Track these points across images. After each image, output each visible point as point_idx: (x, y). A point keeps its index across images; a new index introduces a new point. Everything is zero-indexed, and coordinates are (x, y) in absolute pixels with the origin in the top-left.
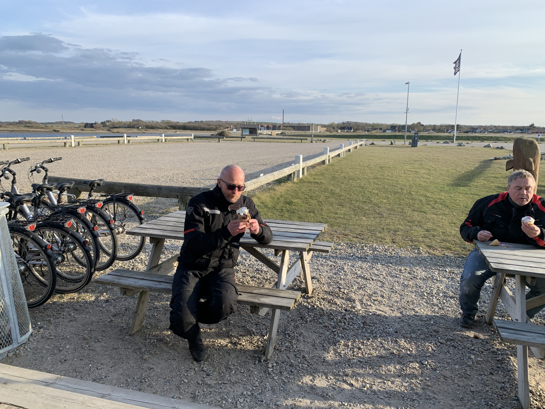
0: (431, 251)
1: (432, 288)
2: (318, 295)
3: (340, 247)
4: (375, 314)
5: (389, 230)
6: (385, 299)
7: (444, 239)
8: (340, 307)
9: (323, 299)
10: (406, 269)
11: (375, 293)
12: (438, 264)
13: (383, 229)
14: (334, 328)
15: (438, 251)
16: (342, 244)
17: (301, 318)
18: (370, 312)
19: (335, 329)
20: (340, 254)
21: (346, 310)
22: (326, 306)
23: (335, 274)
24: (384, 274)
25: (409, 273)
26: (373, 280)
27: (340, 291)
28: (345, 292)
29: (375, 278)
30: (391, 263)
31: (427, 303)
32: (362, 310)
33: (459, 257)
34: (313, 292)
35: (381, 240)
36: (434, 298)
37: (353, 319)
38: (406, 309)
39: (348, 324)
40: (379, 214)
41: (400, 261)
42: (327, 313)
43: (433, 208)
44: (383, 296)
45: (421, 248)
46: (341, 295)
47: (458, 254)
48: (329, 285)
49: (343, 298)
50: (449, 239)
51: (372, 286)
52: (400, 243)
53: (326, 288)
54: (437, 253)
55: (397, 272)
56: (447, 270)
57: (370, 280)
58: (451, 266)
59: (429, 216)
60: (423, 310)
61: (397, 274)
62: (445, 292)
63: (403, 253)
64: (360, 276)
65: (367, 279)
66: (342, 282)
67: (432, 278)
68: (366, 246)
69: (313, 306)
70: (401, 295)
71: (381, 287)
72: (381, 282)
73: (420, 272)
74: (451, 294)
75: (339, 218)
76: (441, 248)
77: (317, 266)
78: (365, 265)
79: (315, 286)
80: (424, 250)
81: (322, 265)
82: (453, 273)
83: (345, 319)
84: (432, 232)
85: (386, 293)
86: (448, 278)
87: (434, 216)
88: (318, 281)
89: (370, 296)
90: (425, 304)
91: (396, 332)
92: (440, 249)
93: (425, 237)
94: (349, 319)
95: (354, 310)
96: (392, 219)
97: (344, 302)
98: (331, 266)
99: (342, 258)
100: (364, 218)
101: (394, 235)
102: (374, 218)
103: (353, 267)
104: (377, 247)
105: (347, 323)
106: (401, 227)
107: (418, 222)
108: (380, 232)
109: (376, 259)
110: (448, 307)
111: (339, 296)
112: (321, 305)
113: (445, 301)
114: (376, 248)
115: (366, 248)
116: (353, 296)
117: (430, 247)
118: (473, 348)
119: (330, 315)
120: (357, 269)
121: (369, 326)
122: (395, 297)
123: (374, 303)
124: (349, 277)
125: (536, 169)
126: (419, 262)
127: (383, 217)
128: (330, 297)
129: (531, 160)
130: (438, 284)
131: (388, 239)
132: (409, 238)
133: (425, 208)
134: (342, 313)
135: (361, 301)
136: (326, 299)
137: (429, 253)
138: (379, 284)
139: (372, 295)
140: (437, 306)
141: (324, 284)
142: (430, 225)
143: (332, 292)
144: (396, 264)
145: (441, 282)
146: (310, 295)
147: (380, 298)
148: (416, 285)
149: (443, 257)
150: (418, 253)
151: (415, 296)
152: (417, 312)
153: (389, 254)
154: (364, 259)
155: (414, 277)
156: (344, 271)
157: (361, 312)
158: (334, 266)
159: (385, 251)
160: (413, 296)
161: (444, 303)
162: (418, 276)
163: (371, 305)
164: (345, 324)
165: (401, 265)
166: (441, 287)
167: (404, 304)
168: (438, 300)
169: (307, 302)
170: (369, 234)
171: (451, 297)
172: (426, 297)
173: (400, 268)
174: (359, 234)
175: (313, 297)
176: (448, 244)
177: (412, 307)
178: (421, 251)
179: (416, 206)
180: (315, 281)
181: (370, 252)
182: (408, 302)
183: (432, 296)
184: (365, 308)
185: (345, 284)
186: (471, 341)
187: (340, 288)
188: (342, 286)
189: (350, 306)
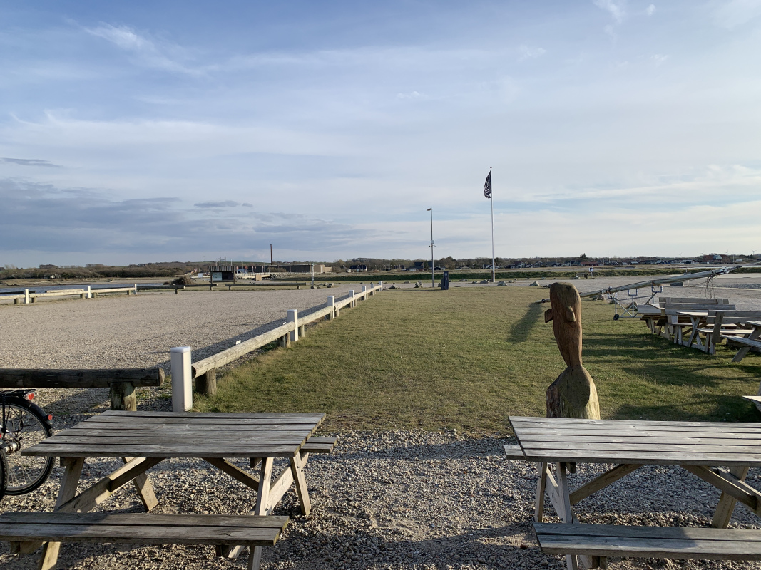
0: (468, 433)
1: (469, 486)
2: (319, 515)
3: (350, 439)
4: (395, 532)
5: (414, 408)
6: (408, 509)
7: (484, 414)
8: (349, 529)
9: (326, 520)
10: (436, 462)
11: (396, 501)
12: (477, 450)
13: (407, 407)
14: (340, 561)
15: (476, 433)
16: (353, 435)
17: (295, 552)
18: (390, 530)
19: (342, 563)
20: (350, 449)
21: (357, 532)
22: (328, 530)
23: (343, 480)
24: (409, 473)
25: (440, 467)
26: (393, 483)
27: (349, 505)
28: (356, 505)
29: (396, 480)
30: (417, 456)
31: (463, 507)
32: (379, 528)
33: (502, 438)
34: (311, 511)
35: (405, 424)
36: (472, 499)
37: (366, 544)
38: (436, 519)
39: (360, 552)
40: (400, 385)
41: (429, 451)
42: (331, 539)
43: (469, 372)
44: (406, 505)
45: (455, 430)
46: (350, 510)
47: (501, 434)
48: (335, 497)
49: (352, 515)
50: (490, 413)
51: (392, 491)
52: (429, 426)
53: (330, 502)
54: (475, 435)
55: (425, 467)
56: (488, 457)
57: (389, 483)
58: (493, 452)
59: (464, 384)
60: (458, 519)
61: (425, 470)
62: (485, 490)
63: (433, 441)
64: (377, 480)
65: (386, 482)
66: (352, 491)
67: (470, 471)
68: (385, 434)
69: (312, 532)
70: (431, 500)
71: (404, 492)
72: (404, 484)
73: (455, 465)
74: (493, 491)
75: (349, 395)
76: (479, 427)
77: (318, 471)
78: (383, 463)
79: (315, 502)
80: (459, 432)
81: (325, 469)
82: (496, 461)
83: (356, 545)
84: (468, 407)
85: (411, 500)
86: (489, 469)
87: (470, 383)
88: (319, 493)
89: (390, 507)
90: (461, 509)
91: (424, 555)
92: (478, 430)
93: (460, 413)
94: (361, 544)
95: (368, 531)
96: (418, 392)
97: (355, 519)
98: (337, 469)
99: (353, 456)
100: (382, 393)
101: (421, 414)
102: (395, 392)
103: (368, 466)
104: (399, 434)
105: (358, 551)
106: (429, 403)
107: (451, 393)
108: (403, 412)
109: (398, 453)
110: (489, 509)
111: (348, 512)
112: (322, 529)
113: (485, 502)
114: (397, 435)
115: (385, 438)
116: (367, 509)
117: (466, 427)
118: (519, 563)
119: (335, 542)
120: (372, 469)
121: (388, 550)
122: (422, 504)
123: (395, 517)
124: (362, 482)
125: (578, 319)
126: (453, 450)
127: (406, 390)
128: (335, 516)
129: (572, 309)
130: (478, 479)
131: (413, 421)
132: (440, 417)
133: (460, 374)
134: (351, 537)
135: (377, 515)
136: (330, 519)
137: (465, 437)
138: (402, 488)
139: (392, 505)
140: (476, 509)
141: (327, 497)
142: (465, 397)
143: (338, 508)
144: (424, 456)
145: (481, 475)
146: (307, 516)
147: (403, 508)
148: (450, 483)
149: (483, 440)
150: (451, 437)
151: (448, 499)
152: (450, 522)
153: (414, 443)
154: (381, 454)
155: (447, 473)
156: (355, 474)
157: (377, 531)
158: (342, 468)
159: (410, 439)
160: (446, 500)
161: (485, 505)
162: (451, 470)
163: (390, 520)
164: (356, 552)
165: (430, 457)
166: (481, 483)
167: (433, 512)
168: (476, 501)
169: (304, 527)
170: (389, 416)
171: (494, 496)
172: (462, 500)
173: (428, 461)
174: (376, 417)
175: (310, 519)
176: (488, 421)
177: (443, 515)
178: (456, 434)
179: (448, 371)
180: (314, 495)
181: (390, 442)
182: (439, 509)
183: (469, 496)
184: (383, 526)
185: (357, 493)
186: (518, 553)
187: (349, 500)
188: (351, 496)
189: (363, 524)
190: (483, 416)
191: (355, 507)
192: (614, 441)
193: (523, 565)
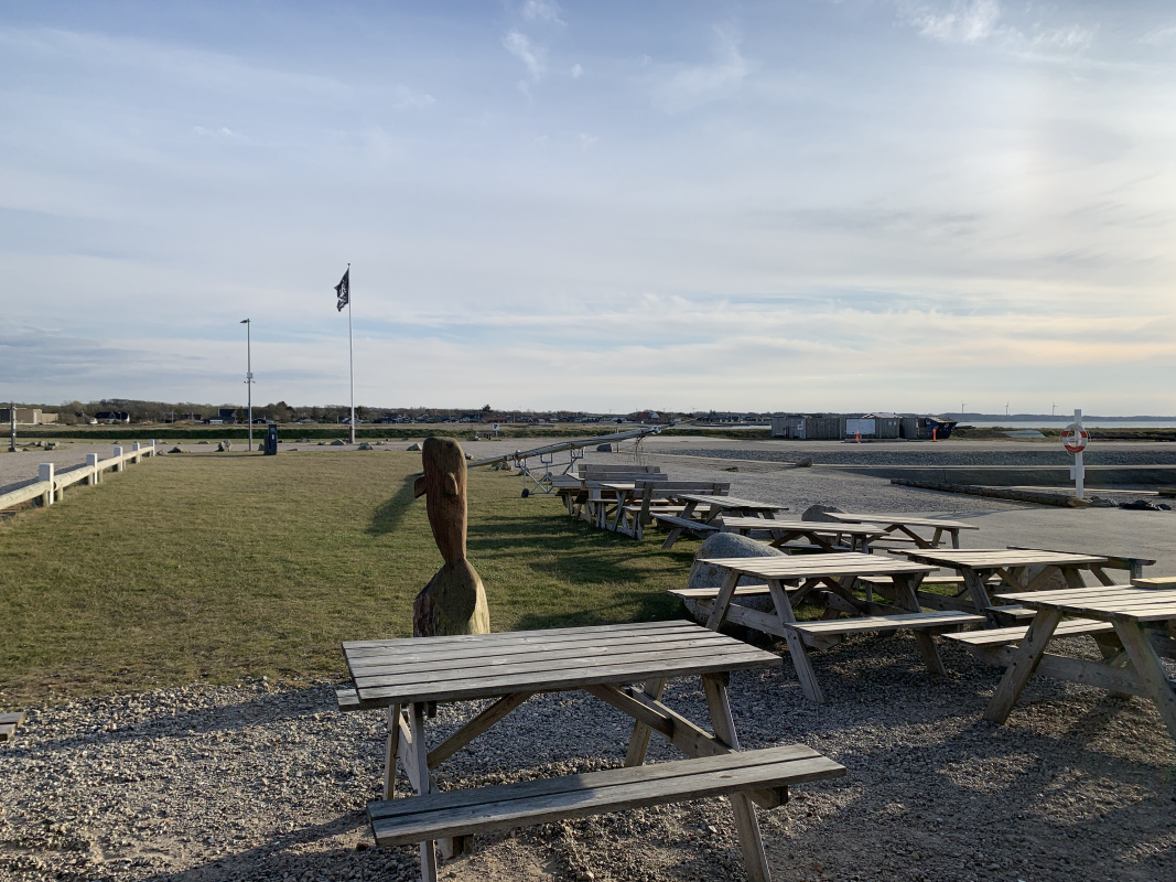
0: (288, 681)
1: (280, 765)
3: (63, 714)
4: (137, 864)
5: (196, 649)
6: (167, 820)
7: (317, 647)
10: (227, 734)
11: (144, 811)
12: (300, 706)
13: (182, 649)
15: (301, 678)
16: (71, 706)
18: (127, 862)
20: (62, 732)
21: (59, 876)
23: (40, 789)
24: (174, 758)
25: (234, 741)
26: (142, 778)
27: (48, 830)
28: (63, 829)
29: (147, 773)
30: (194, 727)
31: (267, 801)
32: (106, 862)
35: (176, 677)
36: (285, 784)
38: (217, 828)
40: (172, 614)
41: (215, 718)
43: (299, 584)
44: (163, 814)
45: (265, 678)
46: (50, 840)
47: (341, 677)
48: (19, 820)
49: (54, 847)
50: (327, 646)
51: (138, 794)
52: (220, 676)
54: (299, 682)
55: (206, 744)
56: (316, 715)
57: (134, 781)
58: (325, 706)
59: (288, 603)
60: (256, 821)
61: (204, 750)
62: (307, 767)
63: (224, 699)
64: (111, 778)
65: (128, 780)
66: (58, 806)
67: (285, 742)
68: (134, 698)
70: (211, 798)
71: (162, 791)
72: (162, 778)
73: (261, 734)
74: (320, 766)
75: (70, 638)
76: (307, 669)
78: (125, 748)
80: (274, 681)
82: (329, 719)
84: (291, 639)
85: (173, 801)
86: (317, 734)
87: (298, 601)
89: (131, 821)
90: (263, 805)
92: (305, 673)
93: (277, 651)
95: (82, 871)
96: (206, 623)
97: (57, 855)
98: (31, 770)
99: (66, 743)
100: (137, 629)
101: (207, 658)
102: (163, 625)
103: (95, 757)
104: (163, 695)
106: (224, 638)
107: (264, 619)
108: (173, 659)
109: (156, 727)
110: (312, 797)
111: (45, 844)
113: (306, 787)
114: (159, 698)
115: (134, 704)
116: (85, 833)
117: (284, 671)
118: (351, 874)
120: (104, 760)
122: (193, 808)
123: (139, 838)
124: (80, 787)
125: (461, 492)
126: (260, 711)
127: (184, 621)
128: (15, 855)
129: (453, 476)
130: (297, 752)
131: (192, 671)
132: (241, 659)
133: (281, 589)
135: (105, 841)
137: (282, 687)
138: (158, 785)
139: (136, 817)
140: (289, 801)
142: (288, 624)
143: (24, 840)
144: (206, 727)
145: (303, 744)
148: (248, 764)
149: (312, 688)
150: (259, 691)
151: (243, 791)
152: (243, 829)
153: (189, 707)
154: (123, 734)
155: (244, 748)
156: (67, 775)
157: (101, 869)
158: (40, 768)
159: (182, 701)
160: (238, 794)
161: (304, 791)
162: (252, 744)
163: (129, 845)
165: (216, 726)
166: (302, 757)
167: (214, 816)
168: (291, 787)
170: (147, 666)
171: (321, 774)
172: (266, 789)
173: (213, 733)
174: (121, 670)
176: (323, 659)
177: (232, 819)
178: (266, 684)
179: (262, 584)
181: (144, 711)
182: (223, 810)
183: (280, 782)
184: (114, 857)
185: (66, 808)
186: (352, 859)
187: (48, 823)
188: (55, 815)
189: (74, 861)
190: (313, 652)
191: (60, 832)
192: (495, 662)
193: (358, 875)
